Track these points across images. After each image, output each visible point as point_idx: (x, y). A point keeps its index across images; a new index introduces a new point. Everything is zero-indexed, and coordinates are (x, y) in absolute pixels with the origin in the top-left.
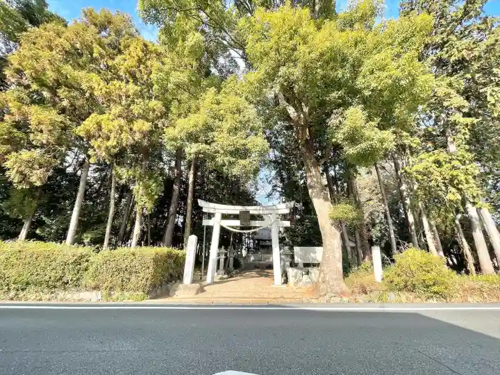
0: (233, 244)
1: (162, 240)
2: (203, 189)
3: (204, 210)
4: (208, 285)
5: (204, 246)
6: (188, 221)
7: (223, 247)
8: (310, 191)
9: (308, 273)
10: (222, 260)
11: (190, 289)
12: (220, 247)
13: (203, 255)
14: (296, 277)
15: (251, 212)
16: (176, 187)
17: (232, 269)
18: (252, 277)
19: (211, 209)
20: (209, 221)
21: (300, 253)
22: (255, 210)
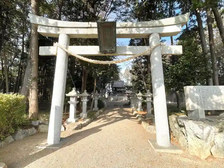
3: (41, 30)
17: (98, 108)
19: (50, 28)
20: (49, 48)
21: (196, 95)
22: (124, 27)
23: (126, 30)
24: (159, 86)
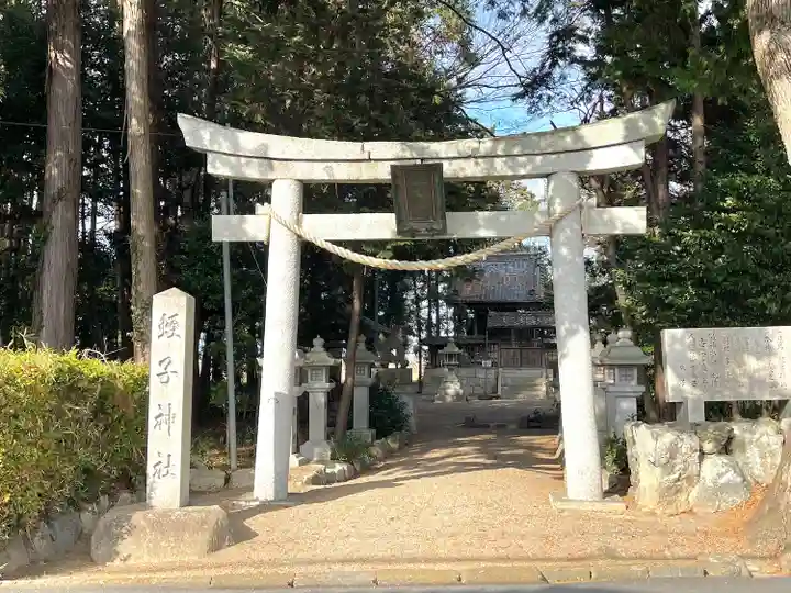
0: (363, 328)
1: (27, 320)
2: (195, 62)
3: (216, 168)
4: (265, 507)
5: (229, 340)
6: (141, 224)
7: (318, 341)
8: (761, 42)
9: (726, 448)
10: (318, 400)
11: (180, 527)
12: (303, 340)
13: (229, 377)
14: (668, 466)
15: (449, 169)
16: (61, 59)
18: (463, 468)
19: (243, 160)
20: (242, 221)
21: (692, 356)
22: (469, 157)
23: (477, 163)
24: (572, 332)
